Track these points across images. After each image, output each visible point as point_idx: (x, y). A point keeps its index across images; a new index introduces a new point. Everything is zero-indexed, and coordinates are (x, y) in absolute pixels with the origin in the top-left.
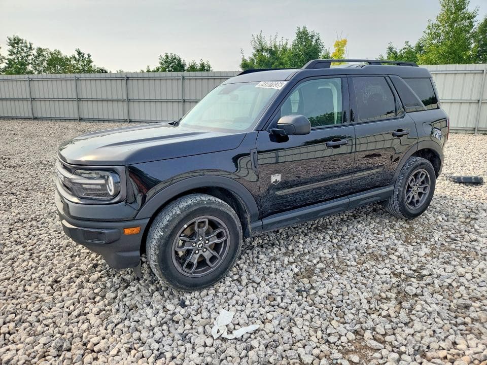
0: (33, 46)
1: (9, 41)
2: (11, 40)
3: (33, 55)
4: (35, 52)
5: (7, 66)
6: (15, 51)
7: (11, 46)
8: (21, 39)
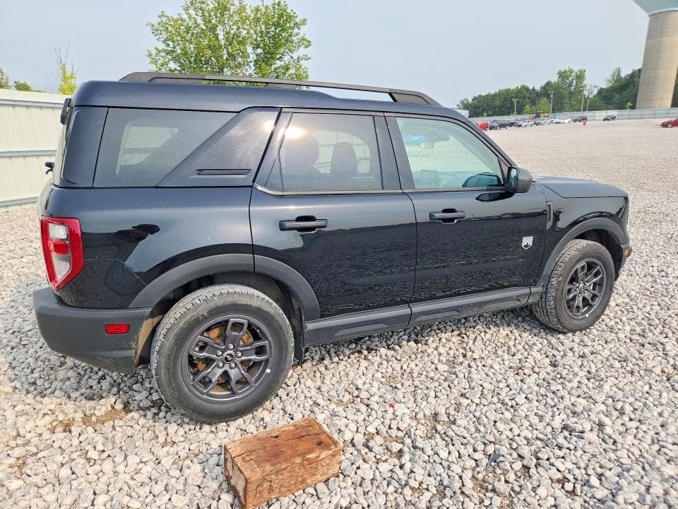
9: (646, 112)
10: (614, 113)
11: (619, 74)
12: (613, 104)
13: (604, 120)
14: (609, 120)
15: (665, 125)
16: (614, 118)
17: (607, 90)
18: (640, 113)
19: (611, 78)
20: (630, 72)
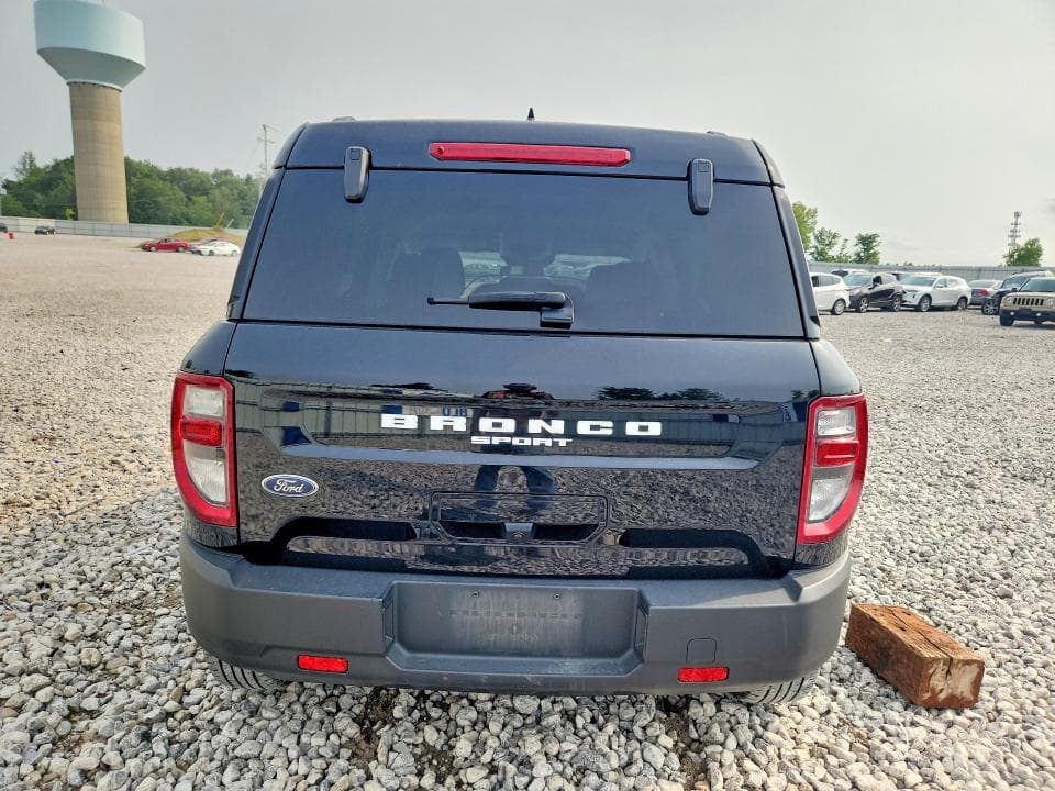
9: (98, 226)
10: (50, 223)
11: (32, 162)
12: (36, 208)
13: (37, 232)
14: (45, 233)
15: (146, 248)
16: (52, 231)
17: (19, 184)
18: (89, 226)
19: (21, 167)
20: (50, 162)
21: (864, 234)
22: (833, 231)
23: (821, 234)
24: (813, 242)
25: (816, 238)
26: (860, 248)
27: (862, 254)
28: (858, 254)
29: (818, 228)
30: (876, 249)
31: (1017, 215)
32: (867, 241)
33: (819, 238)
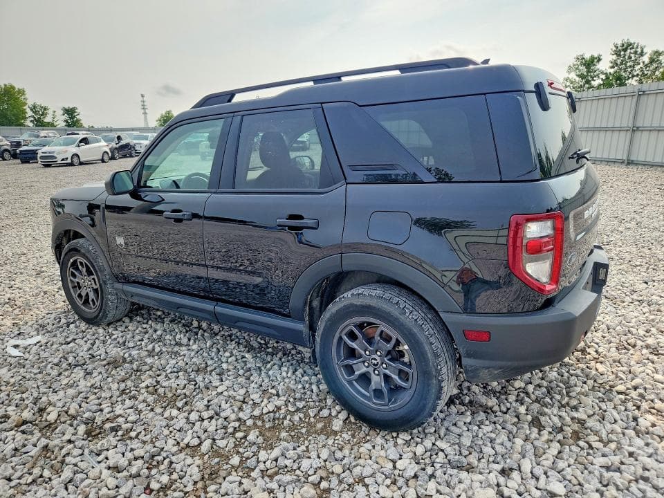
0: (645, 51)
1: (614, 49)
2: (617, 48)
3: (644, 62)
4: (646, 59)
5: (602, 83)
6: (619, 62)
7: (615, 56)
8: (632, 42)
21: (66, 107)
22: (44, 105)
23: (34, 107)
24: (30, 113)
25: (31, 110)
26: (66, 117)
27: (69, 121)
28: (66, 121)
29: (30, 103)
30: (78, 117)
31: (143, 96)
32: (70, 112)
33: (34, 109)
